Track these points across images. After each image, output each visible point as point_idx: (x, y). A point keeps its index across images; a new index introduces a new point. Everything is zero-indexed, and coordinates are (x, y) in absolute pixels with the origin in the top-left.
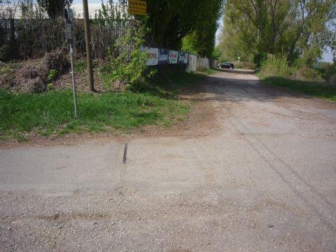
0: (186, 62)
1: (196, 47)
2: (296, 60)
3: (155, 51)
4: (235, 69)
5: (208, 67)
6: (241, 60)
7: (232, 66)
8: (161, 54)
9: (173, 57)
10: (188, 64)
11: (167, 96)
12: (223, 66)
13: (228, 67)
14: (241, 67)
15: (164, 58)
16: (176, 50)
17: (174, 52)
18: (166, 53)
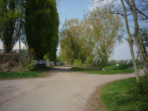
0: (45, 63)
1: (49, 57)
2: (85, 61)
3: (36, 61)
4: (65, 65)
5: (54, 65)
6: (68, 62)
7: (64, 64)
8: (37, 61)
9: (41, 62)
10: (46, 64)
11: (40, 72)
12: (60, 64)
13: (62, 64)
14: (67, 64)
15: (38, 63)
16: (42, 60)
17: (41, 61)
18: (39, 61)
